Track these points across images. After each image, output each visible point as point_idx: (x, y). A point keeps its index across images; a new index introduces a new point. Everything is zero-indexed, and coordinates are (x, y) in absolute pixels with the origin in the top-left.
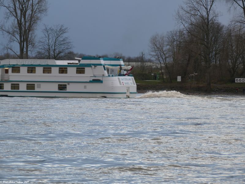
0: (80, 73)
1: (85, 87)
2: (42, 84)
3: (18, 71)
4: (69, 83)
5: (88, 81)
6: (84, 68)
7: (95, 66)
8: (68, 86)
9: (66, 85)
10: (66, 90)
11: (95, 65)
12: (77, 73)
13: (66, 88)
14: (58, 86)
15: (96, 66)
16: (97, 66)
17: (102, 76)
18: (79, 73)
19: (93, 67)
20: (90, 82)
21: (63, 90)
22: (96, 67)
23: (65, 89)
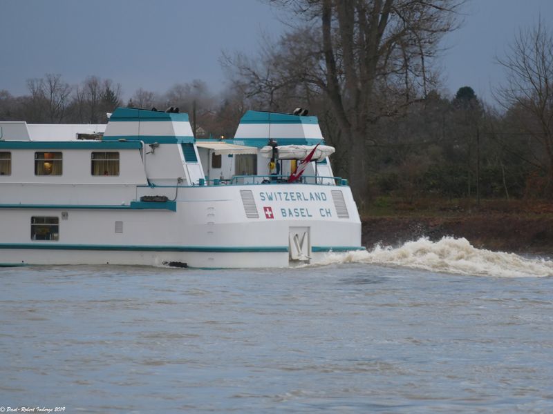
0: (106, 173)
1: (119, 227)
4: (66, 209)
5: (128, 203)
6: (117, 154)
7: (152, 146)
8: (62, 225)
9: (55, 220)
10: (57, 239)
11: (155, 142)
12: (93, 173)
13: (56, 229)
14: (32, 222)
15: (157, 146)
16: (161, 145)
17: (175, 184)
18: (100, 174)
19: (147, 148)
20: (135, 207)
21: (48, 239)
22: (156, 150)
23: (55, 235)
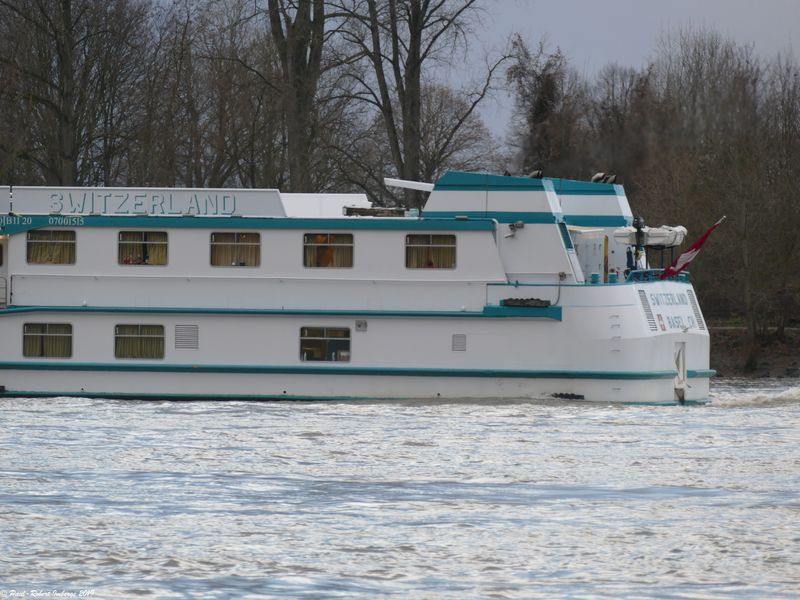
1: (459, 344)
2: (205, 326)
3: (68, 255)
4: (363, 317)
5: (478, 308)
6: (453, 239)
7: (513, 228)
8: (356, 339)
9: (347, 332)
10: (347, 359)
11: (517, 221)
12: (408, 265)
13: (346, 346)
14: (302, 334)
15: (522, 227)
16: (527, 225)
17: (556, 281)
18: (419, 266)
19: (504, 229)
20: (489, 314)
21: (330, 359)
22: (519, 233)
23: (343, 354)
